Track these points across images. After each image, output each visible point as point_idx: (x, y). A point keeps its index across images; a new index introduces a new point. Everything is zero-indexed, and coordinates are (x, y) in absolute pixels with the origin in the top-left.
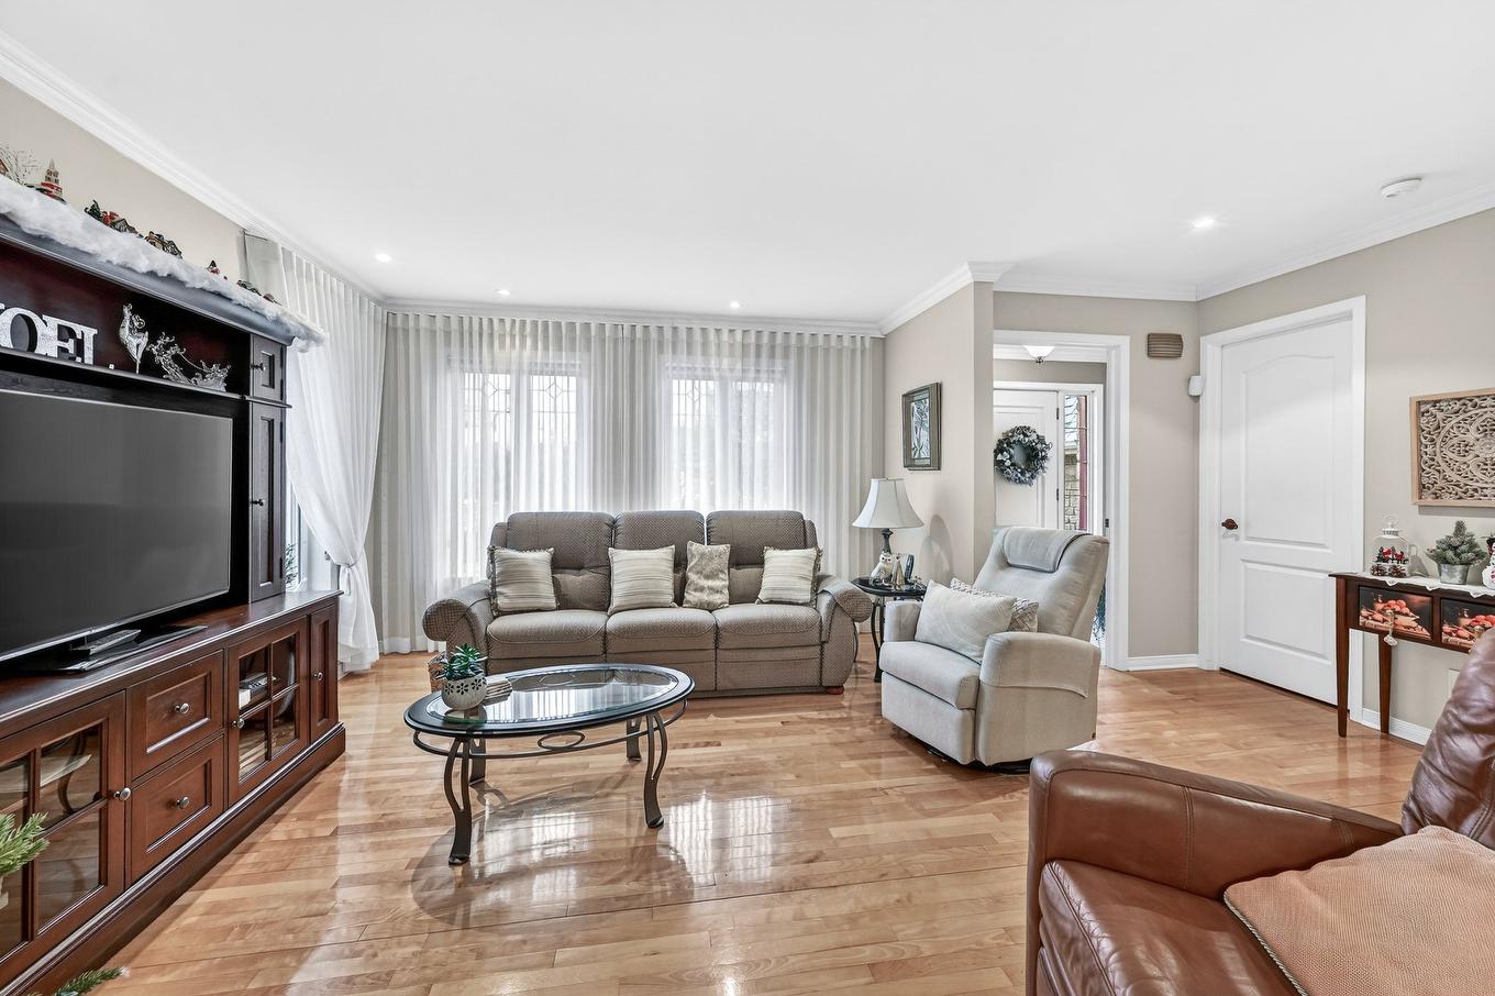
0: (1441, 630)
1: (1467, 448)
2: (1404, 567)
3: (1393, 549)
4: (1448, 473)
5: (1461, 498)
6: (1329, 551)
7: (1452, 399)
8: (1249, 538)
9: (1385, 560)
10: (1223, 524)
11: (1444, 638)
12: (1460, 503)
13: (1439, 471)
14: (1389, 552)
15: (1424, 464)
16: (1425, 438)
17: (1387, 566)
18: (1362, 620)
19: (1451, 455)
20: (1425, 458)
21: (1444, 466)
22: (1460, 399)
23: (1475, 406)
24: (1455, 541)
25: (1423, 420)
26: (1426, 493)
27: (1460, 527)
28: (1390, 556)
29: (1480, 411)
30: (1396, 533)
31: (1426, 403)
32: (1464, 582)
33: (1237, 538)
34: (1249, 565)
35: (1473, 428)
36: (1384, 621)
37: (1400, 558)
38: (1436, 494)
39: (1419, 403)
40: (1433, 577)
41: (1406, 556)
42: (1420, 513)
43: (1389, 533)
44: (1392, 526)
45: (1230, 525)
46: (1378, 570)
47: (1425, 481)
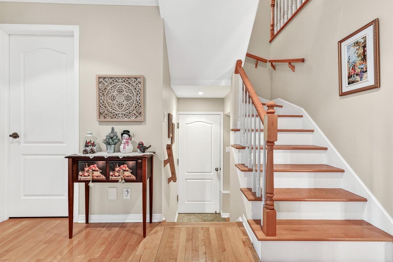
0: (109, 175)
1: (114, 98)
2: (95, 148)
3: (91, 141)
4: (109, 108)
5: (112, 118)
6: (65, 145)
7: (110, 78)
8: (26, 142)
9: (88, 146)
10: (10, 136)
11: (110, 178)
12: (112, 120)
13: (105, 107)
14: (89, 143)
15: (101, 105)
16: (101, 93)
17: (89, 149)
18: (79, 177)
19: (109, 101)
20: (101, 101)
21: (107, 105)
22: (112, 78)
23: (116, 81)
24: (112, 135)
25: (100, 85)
26: (102, 117)
27: (113, 129)
28: (90, 144)
29: (118, 83)
30: (91, 134)
31: (101, 78)
32: (114, 152)
33: (19, 143)
34: (26, 157)
35: (116, 90)
36: (89, 175)
37: (93, 145)
38: (104, 116)
39: (99, 77)
40: (105, 151)
41: (95, 143)
42: (100, 125)
43: (89, 134)
44: (90, 131)
45: (15, 136)
46: (85, 152)
47: (101, 111)
